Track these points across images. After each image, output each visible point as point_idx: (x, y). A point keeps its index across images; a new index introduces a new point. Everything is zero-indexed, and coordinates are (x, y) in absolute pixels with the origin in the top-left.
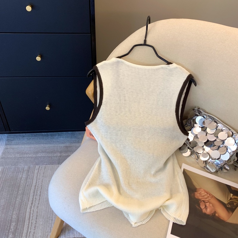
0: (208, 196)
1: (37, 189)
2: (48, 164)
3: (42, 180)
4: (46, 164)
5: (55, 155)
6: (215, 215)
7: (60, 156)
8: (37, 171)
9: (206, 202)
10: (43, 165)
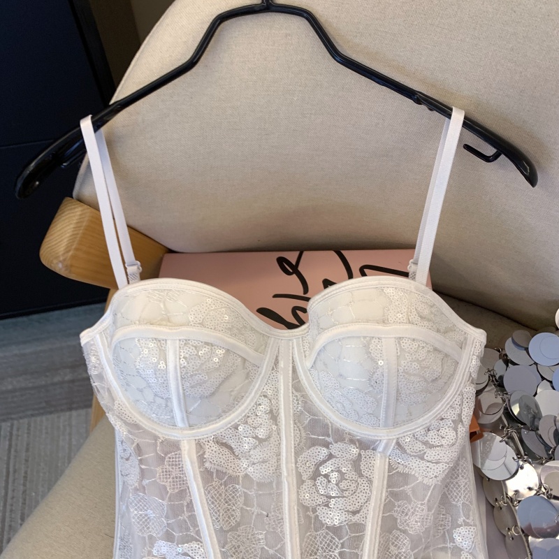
1: (12, 505)
2: (39, 415)
3: (26, 473)
4: (32, 415)
5: (57, 379)
7: (73, 381)
10: (21, 418)
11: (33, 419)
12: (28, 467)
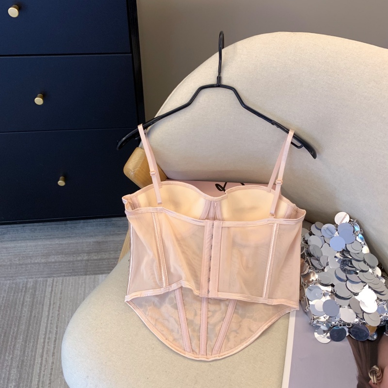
1: (51, 321)
2: (68, 276)
5: (79, 258)
7: (88, 260)
10: (58, 277)
11: (65, 278)
12: (61, 302)
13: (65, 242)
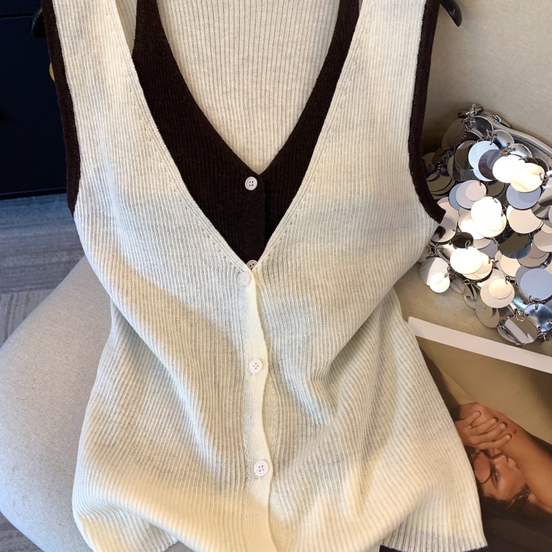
0: (502, 431)
2: (37, 289)
4: (31, 289)
5: (55, 260)
6: (525, 500)
7: (69, 262)
8: (6, 310)
9: (492, 455)
10: (20, 291)
11: (31, 292)
13: (30, 234)
